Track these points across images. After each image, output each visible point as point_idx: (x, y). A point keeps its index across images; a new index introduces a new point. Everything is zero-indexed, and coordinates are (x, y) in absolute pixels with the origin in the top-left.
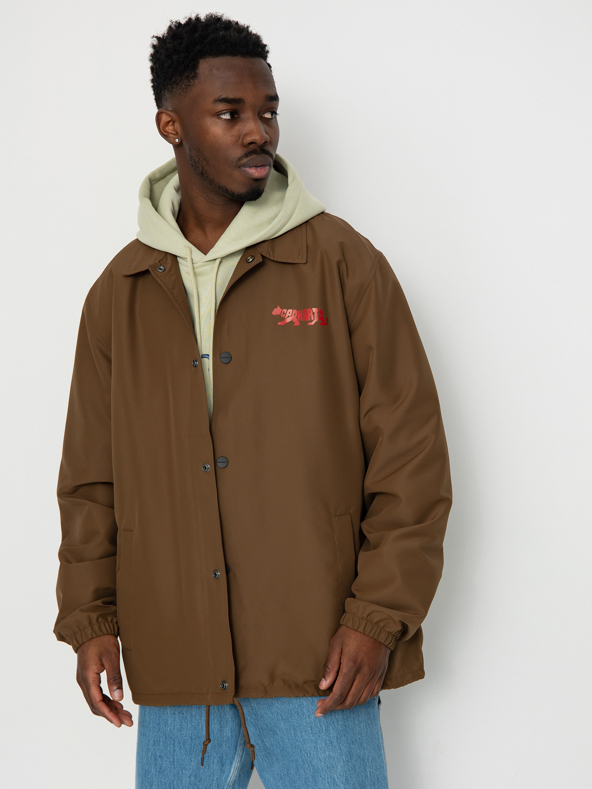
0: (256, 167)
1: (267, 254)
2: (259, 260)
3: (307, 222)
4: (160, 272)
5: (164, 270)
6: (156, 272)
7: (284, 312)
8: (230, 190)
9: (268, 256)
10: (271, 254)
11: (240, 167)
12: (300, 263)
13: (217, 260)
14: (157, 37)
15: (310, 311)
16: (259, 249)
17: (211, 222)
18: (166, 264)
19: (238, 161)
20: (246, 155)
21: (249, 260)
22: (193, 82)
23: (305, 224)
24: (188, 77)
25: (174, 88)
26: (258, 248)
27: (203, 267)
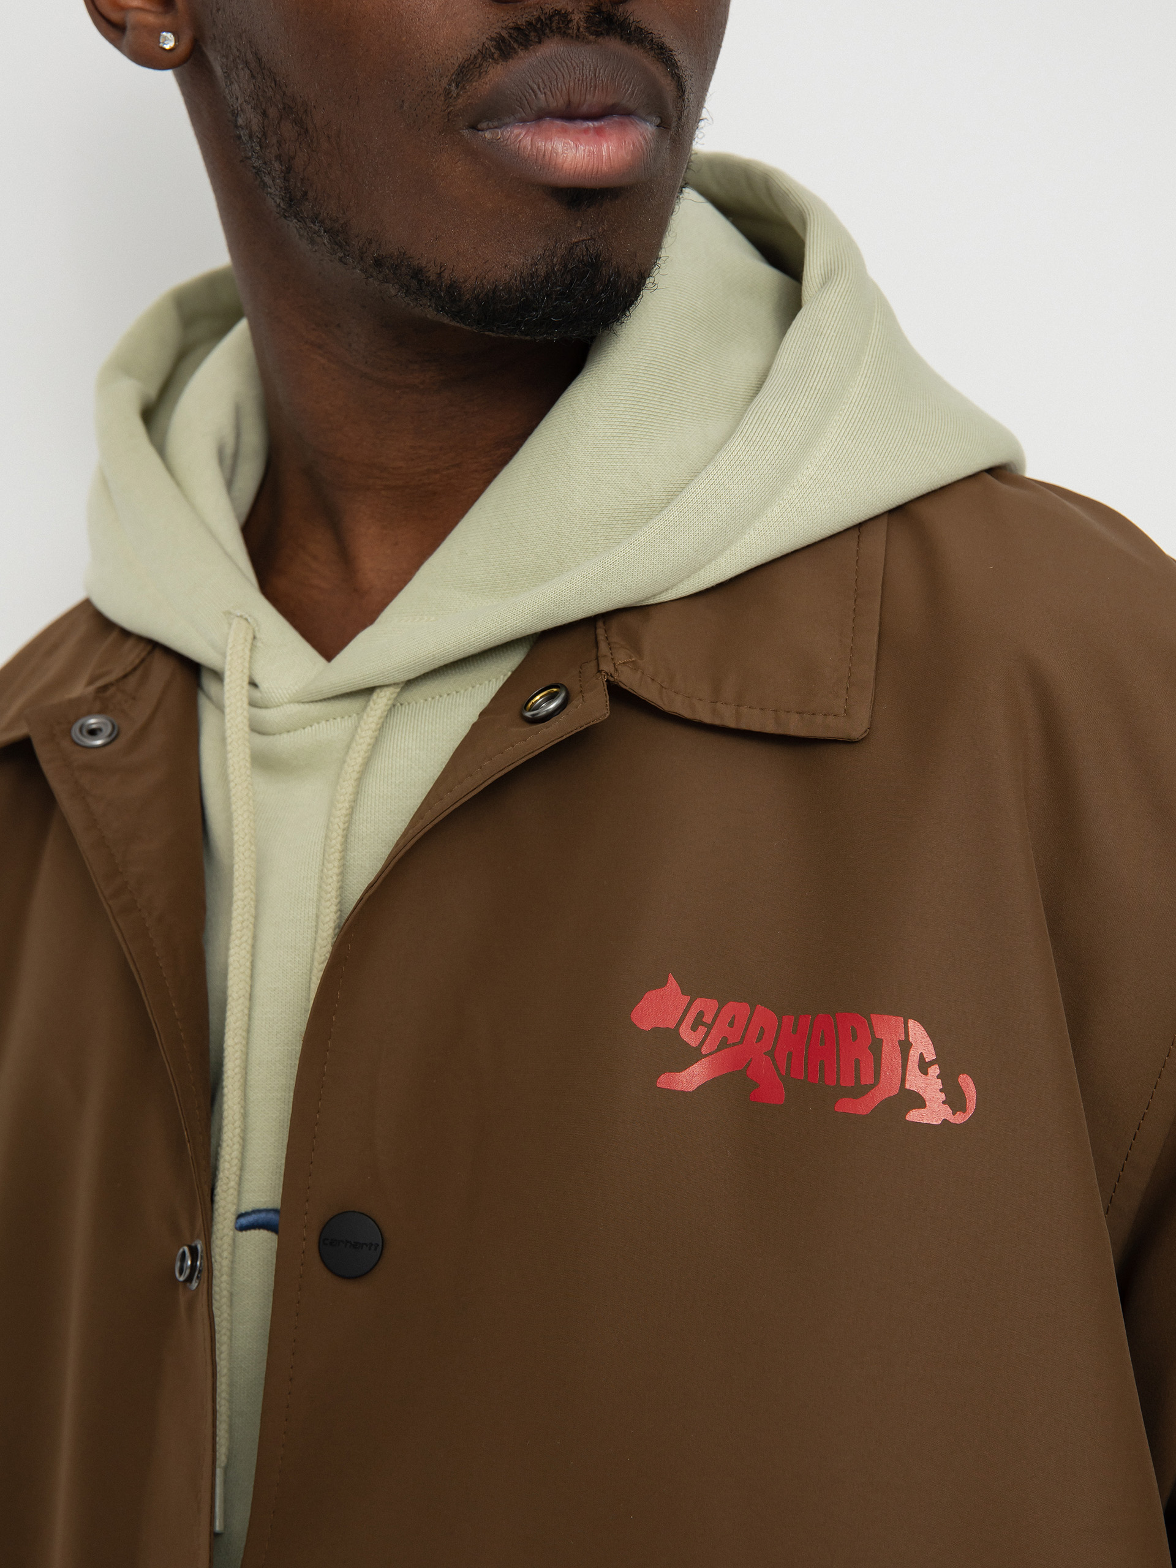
1: (648, 680)
4: (86, 747)
6: (64, 744)
7: (701, 1014)
8: (432, 276)
11: (472, 124)
15: (857, 1031)
19: (458, 84)
20: (504, 47)
21: (537, 707)
27: (308, 729)
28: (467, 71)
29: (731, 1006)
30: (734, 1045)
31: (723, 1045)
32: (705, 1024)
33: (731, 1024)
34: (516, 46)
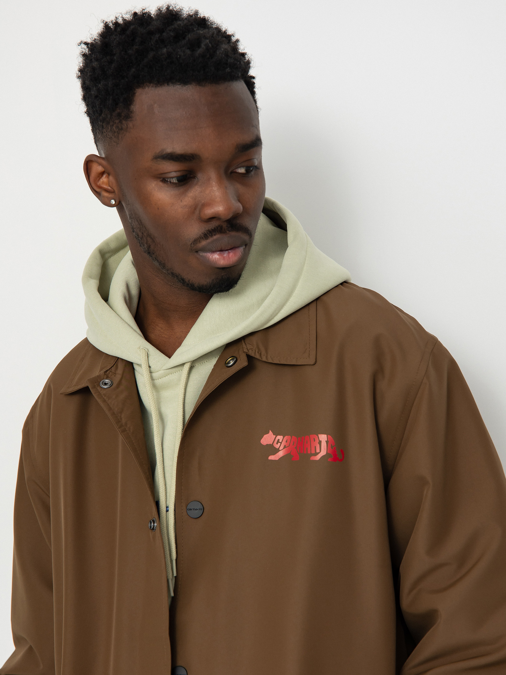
0: (221, 251)
1: (257, 353)
2: (243, 363)
3: (317, 299)
4: (105, 388)
5: (111, 385)
6: (98, 388)
7: (279, 440)
8: (187, 280)
9: (257, 356)
10: (263, 352)
11: (197, 252)
12: (306, 364)
13: (185, 365)
14: (86, 44)
15: (314, 439)
16: (244, 346)
17: (177, 311)
18: (115, 376)
19: (194, 244)
20: (206, 236)
21: (229, 363)
22: (125, 125)
23: (314, 304)
24: (119, 115)
25: (104, 128)
26: (244, 344)
27: (166, 377)
28: (196, 241)
29: (286, 437)
30: (287, 447)
31: (285, 447)
32: (280, 442)
33: (286, 442)
34: (208, 236)
